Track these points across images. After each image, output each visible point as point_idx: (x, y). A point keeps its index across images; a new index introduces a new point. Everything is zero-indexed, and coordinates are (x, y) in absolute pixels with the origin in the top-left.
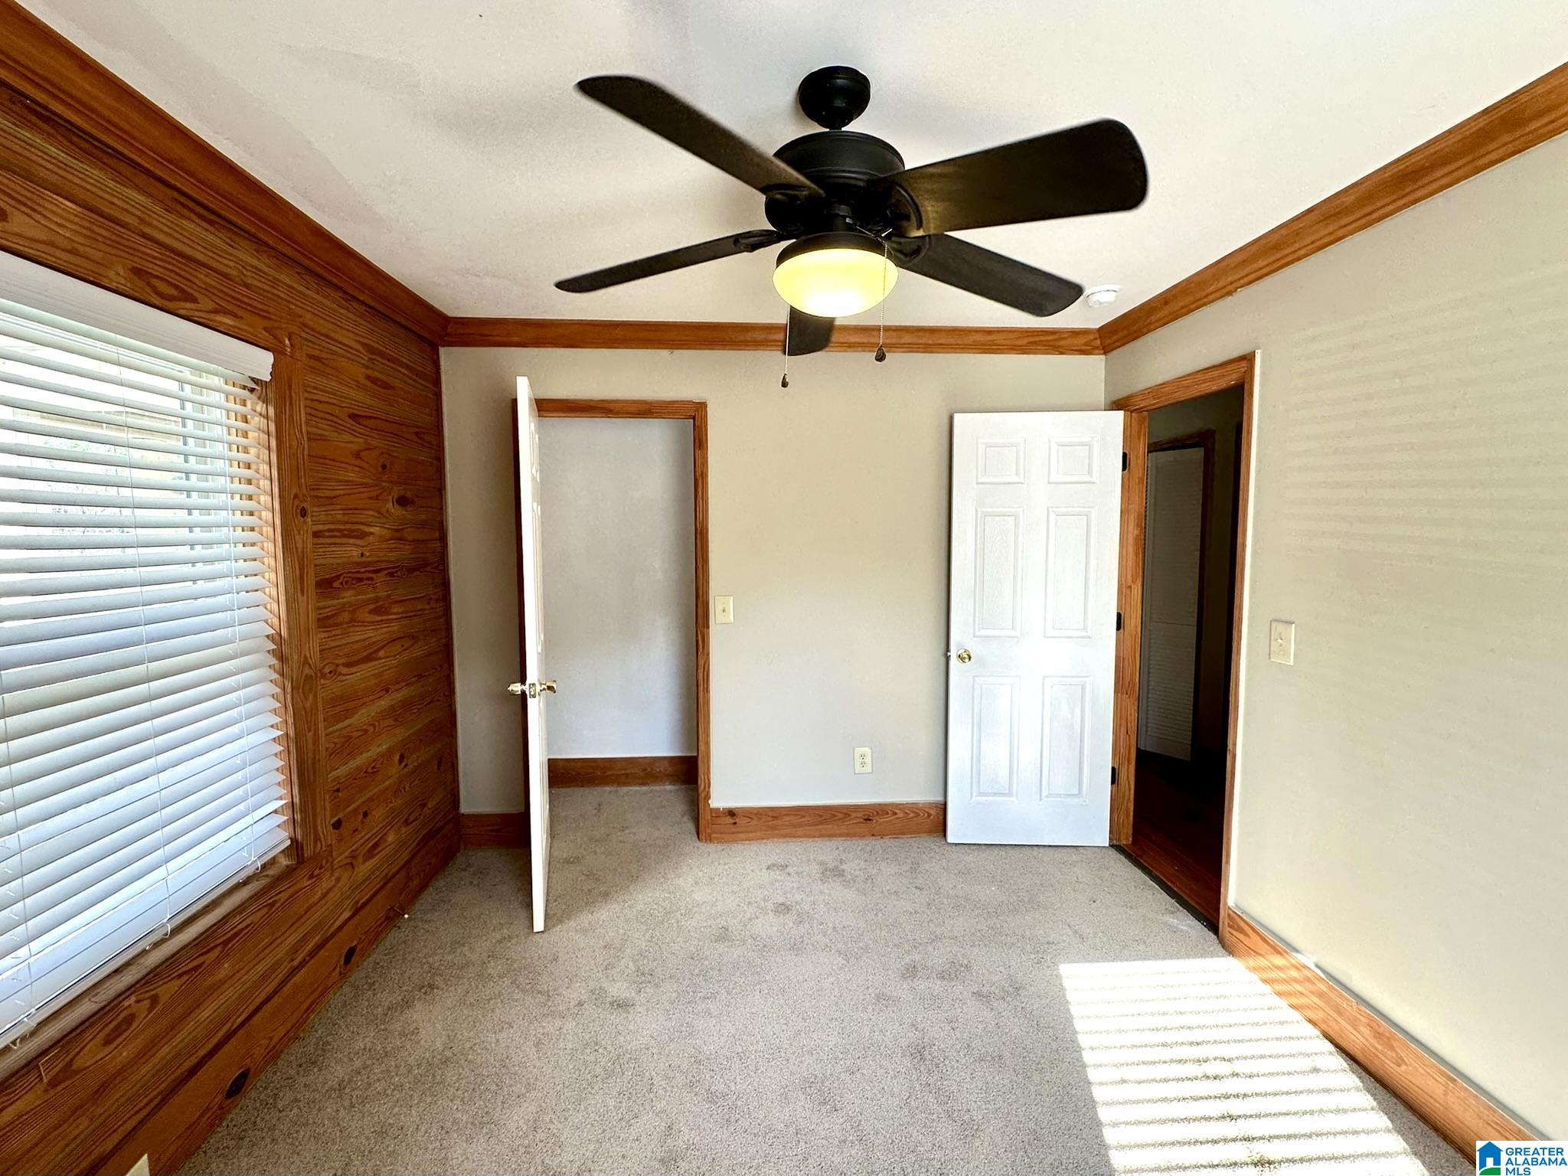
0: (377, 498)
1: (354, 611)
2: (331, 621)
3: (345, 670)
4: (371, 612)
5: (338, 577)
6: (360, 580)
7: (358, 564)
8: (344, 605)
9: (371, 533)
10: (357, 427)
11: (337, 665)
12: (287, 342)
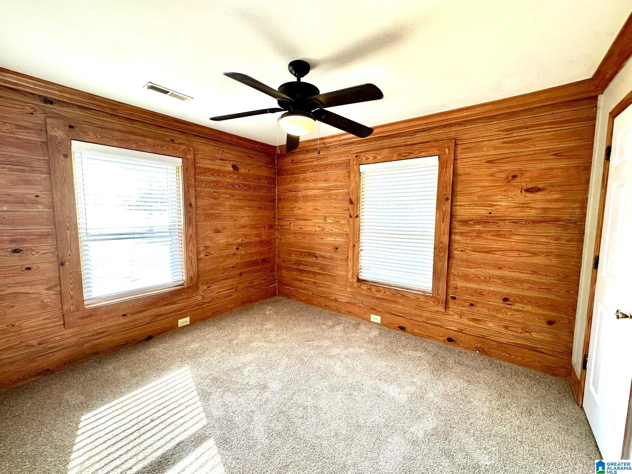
0: (505, 191)
1: (480, 233)
2: (465, 234)
3: (471, 252)
4: (492, 235)
5: (472, 220)
6: (489, 222)
7: (487, 216)
8: (474, 230)
9: (498, 205)
10: (491, 165)
11: (466, 249)
12: (447, 150)
